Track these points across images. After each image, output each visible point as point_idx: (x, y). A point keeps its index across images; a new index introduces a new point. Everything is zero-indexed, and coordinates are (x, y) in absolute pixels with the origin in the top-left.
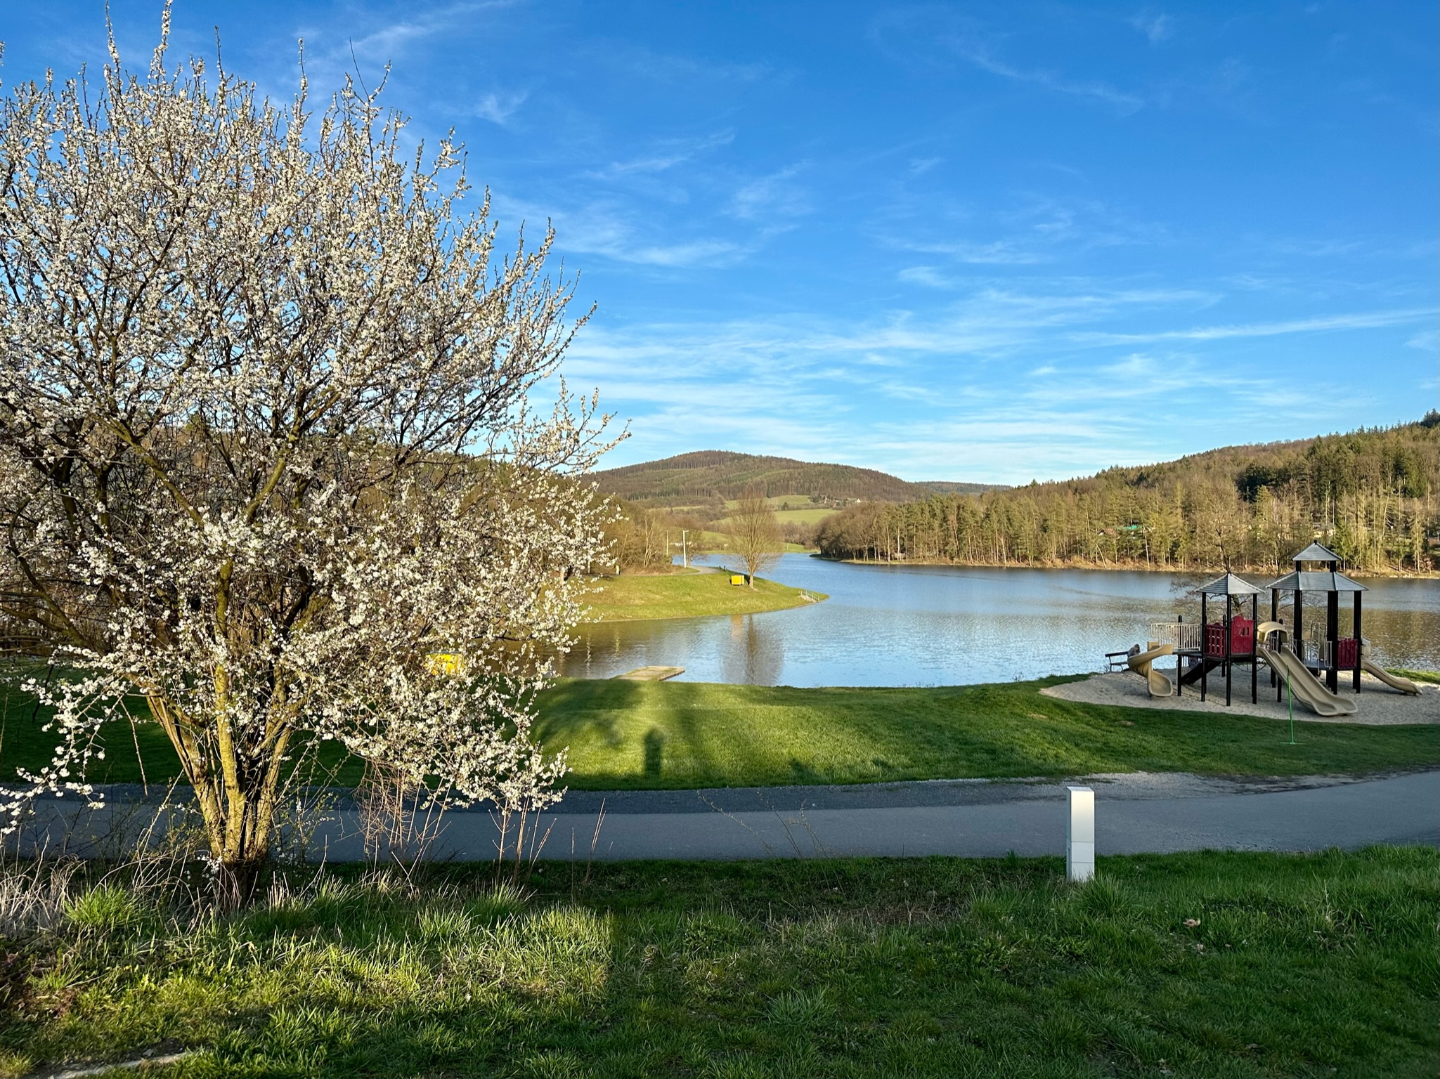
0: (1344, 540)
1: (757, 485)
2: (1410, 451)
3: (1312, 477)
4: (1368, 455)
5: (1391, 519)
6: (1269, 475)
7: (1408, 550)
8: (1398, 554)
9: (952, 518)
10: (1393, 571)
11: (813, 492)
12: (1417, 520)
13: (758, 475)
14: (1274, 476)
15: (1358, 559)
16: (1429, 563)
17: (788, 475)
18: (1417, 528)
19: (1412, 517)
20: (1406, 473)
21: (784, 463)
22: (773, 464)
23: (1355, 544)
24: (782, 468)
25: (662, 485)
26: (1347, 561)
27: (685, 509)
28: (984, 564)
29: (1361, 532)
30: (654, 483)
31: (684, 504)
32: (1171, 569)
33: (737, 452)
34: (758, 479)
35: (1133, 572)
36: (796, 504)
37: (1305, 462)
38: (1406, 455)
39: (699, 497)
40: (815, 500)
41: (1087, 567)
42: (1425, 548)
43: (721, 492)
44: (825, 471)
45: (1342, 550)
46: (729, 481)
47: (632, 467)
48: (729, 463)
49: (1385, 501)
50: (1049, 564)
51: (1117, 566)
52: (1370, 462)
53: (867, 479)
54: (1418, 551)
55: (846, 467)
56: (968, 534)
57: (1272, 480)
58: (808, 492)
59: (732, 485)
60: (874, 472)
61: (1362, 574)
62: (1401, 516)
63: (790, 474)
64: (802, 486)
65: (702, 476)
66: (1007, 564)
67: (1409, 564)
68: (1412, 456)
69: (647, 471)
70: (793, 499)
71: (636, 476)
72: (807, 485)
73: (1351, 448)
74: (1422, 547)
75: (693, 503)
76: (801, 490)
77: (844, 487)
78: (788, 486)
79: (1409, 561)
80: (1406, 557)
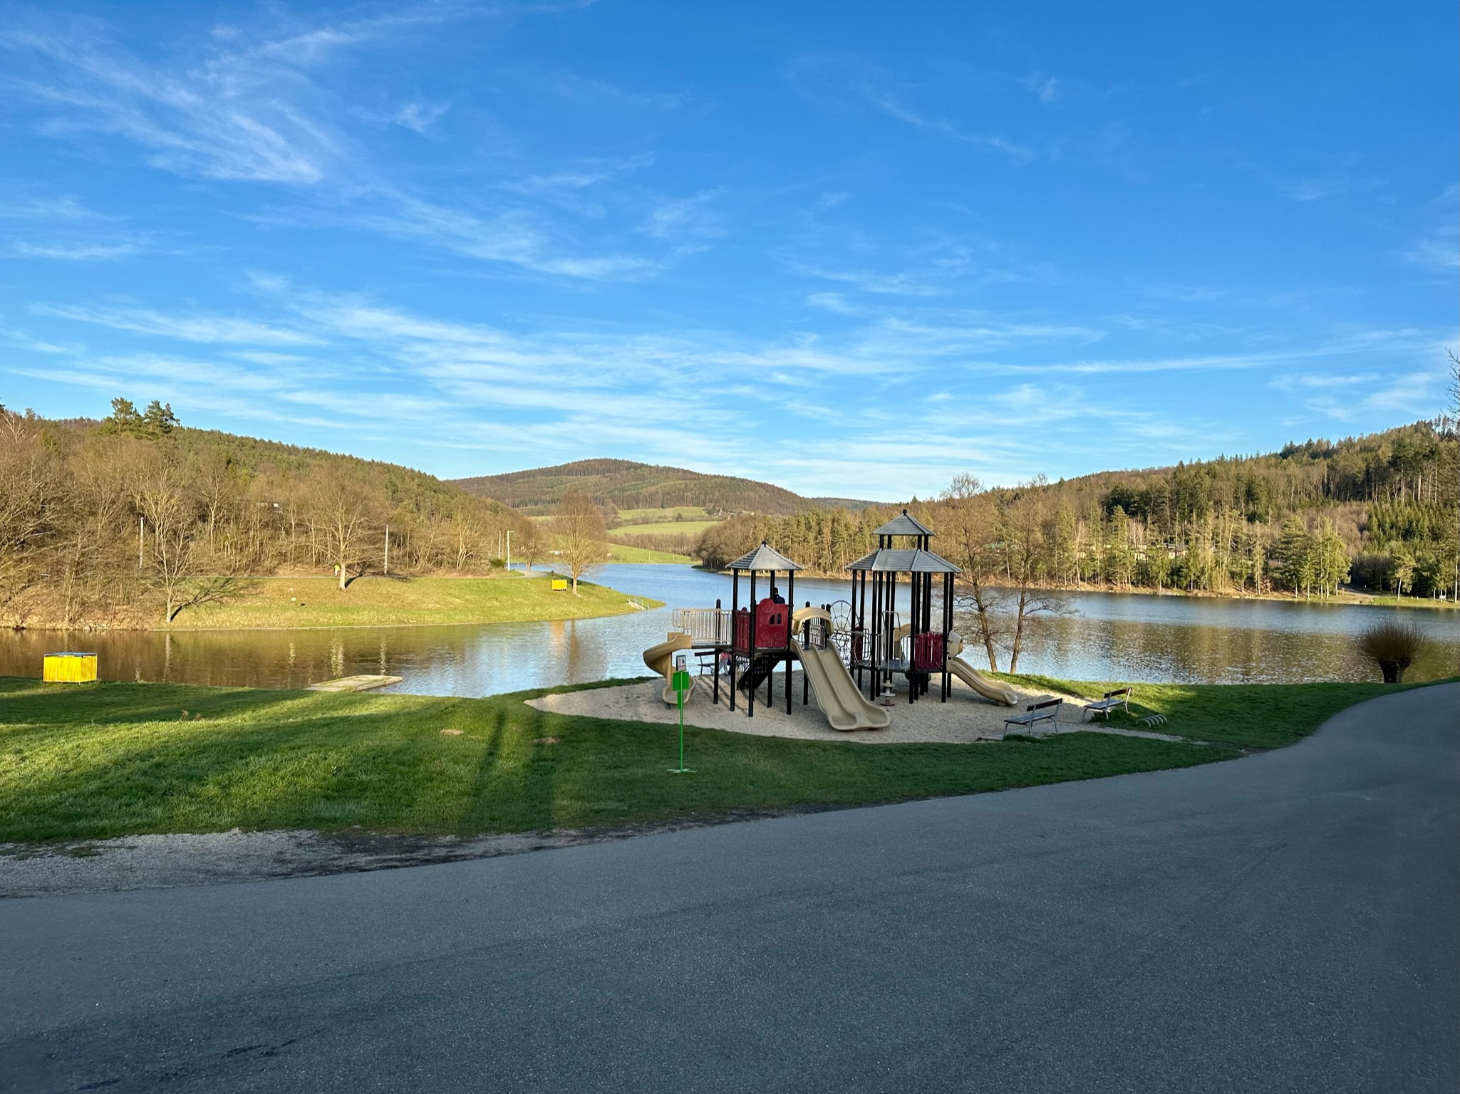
0: (1192, 560)
1: (652, 495)
2: (1261, 477)
3: (1171, 500)
4: (1222, 480)
5: (1236, 540)
6: (1132, 497)
7: (1250, 571)
8: (1241, 576)
9: (826, 531)
10: (1236, 592)
11: (708, 504)
12: (1258, 543)
13: (654, 484)
14: (1137, 499)
15: (1204, 579)
16: (1269, 584)
17: (683, 486)
18: (1258, 549)
19: (1254, 540)
20: (1257, 499)
21: (681, 473)
22: (670, 474)
23: (1202, 565)
24: (679, 479)
25: (554, 492)
26: (1195, 581)
29: (1207, 553)
30: (545, 489)
33: (634, 461)
34: (653, 489)
36: (691, 515)
37: (1166, 485)
38: (1257, 481)
40: (709, 512)
42: (1266, 570)
43: (614, 501)
44: (721, 483)
45: (1190, 570)
46: (623, 490)
47: (523, 472)
48: (625, 472)
49: (1232, 524)
52: (1224, 487)
53: (762, 492)
54: (1258, 572)
55: (743, 480)
56: (841, 547)
57: (1134, 502)
58: (704, 504)
59: (626, 494)
60: (769, 486)
61: (1207, 595)
62: (1244, 538)
63: (686, 485)
64: (698, 498)
65: (596, 485)
67: (1250, 586)
68: (1263, 483)
69: (538, 477)
70: (687, 511)
71: (528, 482)
72: (702, 497)
73: (1208, 474)
74: (1263, 569)
76: (696, 502)
77: (740, 500)
78: (683, 498)
79: (1251, 583)
80: (1248, 578)
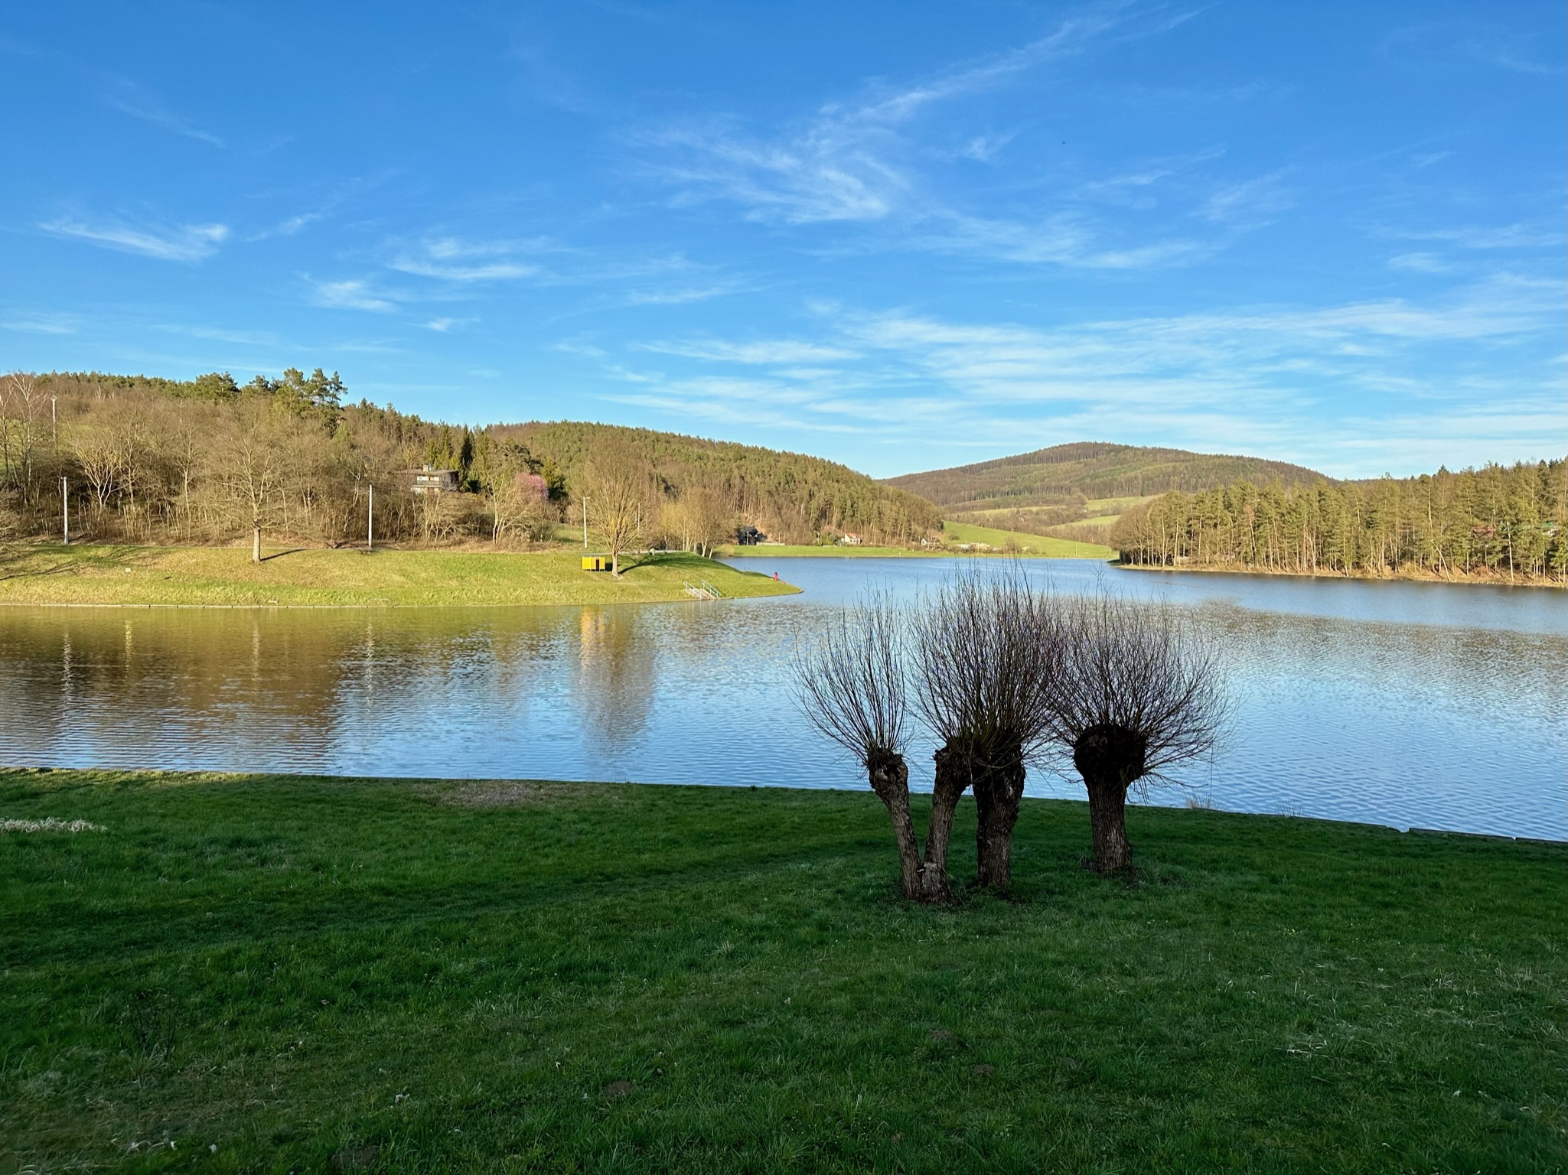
1: (1129, 481)
9: (1248, 509)
17: (1171, 469)
25: (1016, 482)
27: (1034, 509)
28: (1288, 571)
30: (1008, 479)
31: (1037, 504)
32: (1547, 582)
33: (1117, 443)
34: (1133, 474)
35: (1491, 586)
39: (1057, 496)
41: (1423, 578)
43: (1083, 490)
46: (1097, 477)
48: (1103, 456)
50: (1372, 573)
51: (1468, 578)
56: (1267, 530)
59: (1097, 481)
63: (1175, 468)
65: (1067, 472)
66: (1317, 572)
69: (1004, 467)
71: (991, 473)
75: (1046, 502)
78: (1168, 483)
